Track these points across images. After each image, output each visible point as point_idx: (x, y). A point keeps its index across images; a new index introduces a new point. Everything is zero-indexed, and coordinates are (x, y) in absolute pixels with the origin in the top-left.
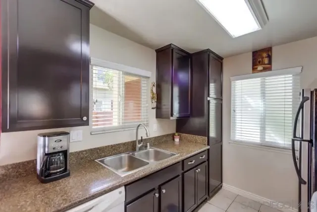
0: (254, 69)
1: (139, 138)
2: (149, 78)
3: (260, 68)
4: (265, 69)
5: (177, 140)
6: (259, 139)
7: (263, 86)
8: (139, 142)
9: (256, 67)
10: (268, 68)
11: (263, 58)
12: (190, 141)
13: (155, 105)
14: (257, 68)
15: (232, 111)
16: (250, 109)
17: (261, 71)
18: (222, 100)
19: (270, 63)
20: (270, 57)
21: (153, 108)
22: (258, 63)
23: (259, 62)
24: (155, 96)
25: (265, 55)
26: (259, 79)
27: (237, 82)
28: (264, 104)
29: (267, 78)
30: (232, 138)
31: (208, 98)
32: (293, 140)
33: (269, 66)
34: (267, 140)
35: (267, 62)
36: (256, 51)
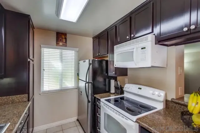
3: (61, 44)
4: (63, 45)
6: (59, 87)
7: (61, 55)
9: (58, 42)
14: (59, 44)
15: (42, 70)
16: (54, 69)
17: (61, 46)
18: (33, 61)
19: (66, 42)
20: (66, 39)
23: (60, 40)
25: (63, 37)
26: (59, 50)
27: (45, 49)
28: (62, 66)
29: (63, 51)
30: (42, 90)
31: (29, 60)
32: (86, 84)
33: (65, 44)
34: (63, 86)
35: (64, 41)
36: (59, 33)
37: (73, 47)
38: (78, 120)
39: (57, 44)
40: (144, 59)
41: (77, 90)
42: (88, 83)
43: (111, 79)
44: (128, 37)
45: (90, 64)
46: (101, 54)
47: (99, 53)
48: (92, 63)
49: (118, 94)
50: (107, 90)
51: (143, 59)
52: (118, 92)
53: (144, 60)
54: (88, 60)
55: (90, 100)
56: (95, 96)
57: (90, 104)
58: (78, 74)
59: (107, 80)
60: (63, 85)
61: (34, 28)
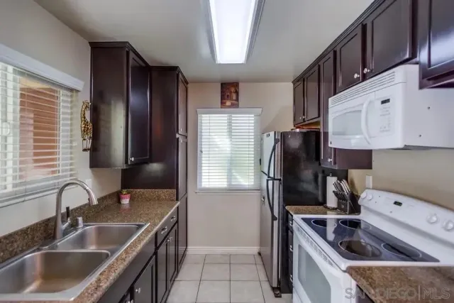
0: (222, 103)
1: (63, 210)
2: (78, 91)
3: (228, 103)
4: (233, 106)
5: (126, 201)
6: (226, 183)
7: (230, 124)
8: (62, 218)
9: (224, 101)
10: (235, 105)
11: (231, 92)
12: (148, 200)
13: (88, 144)
14: (225, 103)
15: (199, 152)
16: (217, 149)
17: (229, 107)
18: (186, 137)
19: (237, 100)
20: (237, 93)
21: (85, 150)
22: (226, 97)
23: (228, 96)
24: (90, 126)
25: (233, 90)
26: (226, 115)
27: (203, 115)
28: (231, 144)
29: (233, 115)
30: (198, 187)
31: (177, 136)
32: (268, 181)
33: (236, 102)
34: (233, 183)
35: (234, 98)
36: (225, 84)
37: (250, 107)
38: (260, 254)
39: (223, 103)
40: (387, 128)
41: (258, 193)
42: (274, 179)
43: (329, 175)
44: (356, 76)
45: (276, 141)
46: (309, 118)
47: (304, 115)
48: (280, 138)
49: (344, 211)
50: (320, 199)
51: (385, 128)
52: (343, 206)
53: (386, 131)
54: (273, 132)
55: (276, 214)
56: (286, 207)
57: (276, 223)
58: (260, 160)
59: (320, 176)
60: (233, 180)
61: (187, 83)
